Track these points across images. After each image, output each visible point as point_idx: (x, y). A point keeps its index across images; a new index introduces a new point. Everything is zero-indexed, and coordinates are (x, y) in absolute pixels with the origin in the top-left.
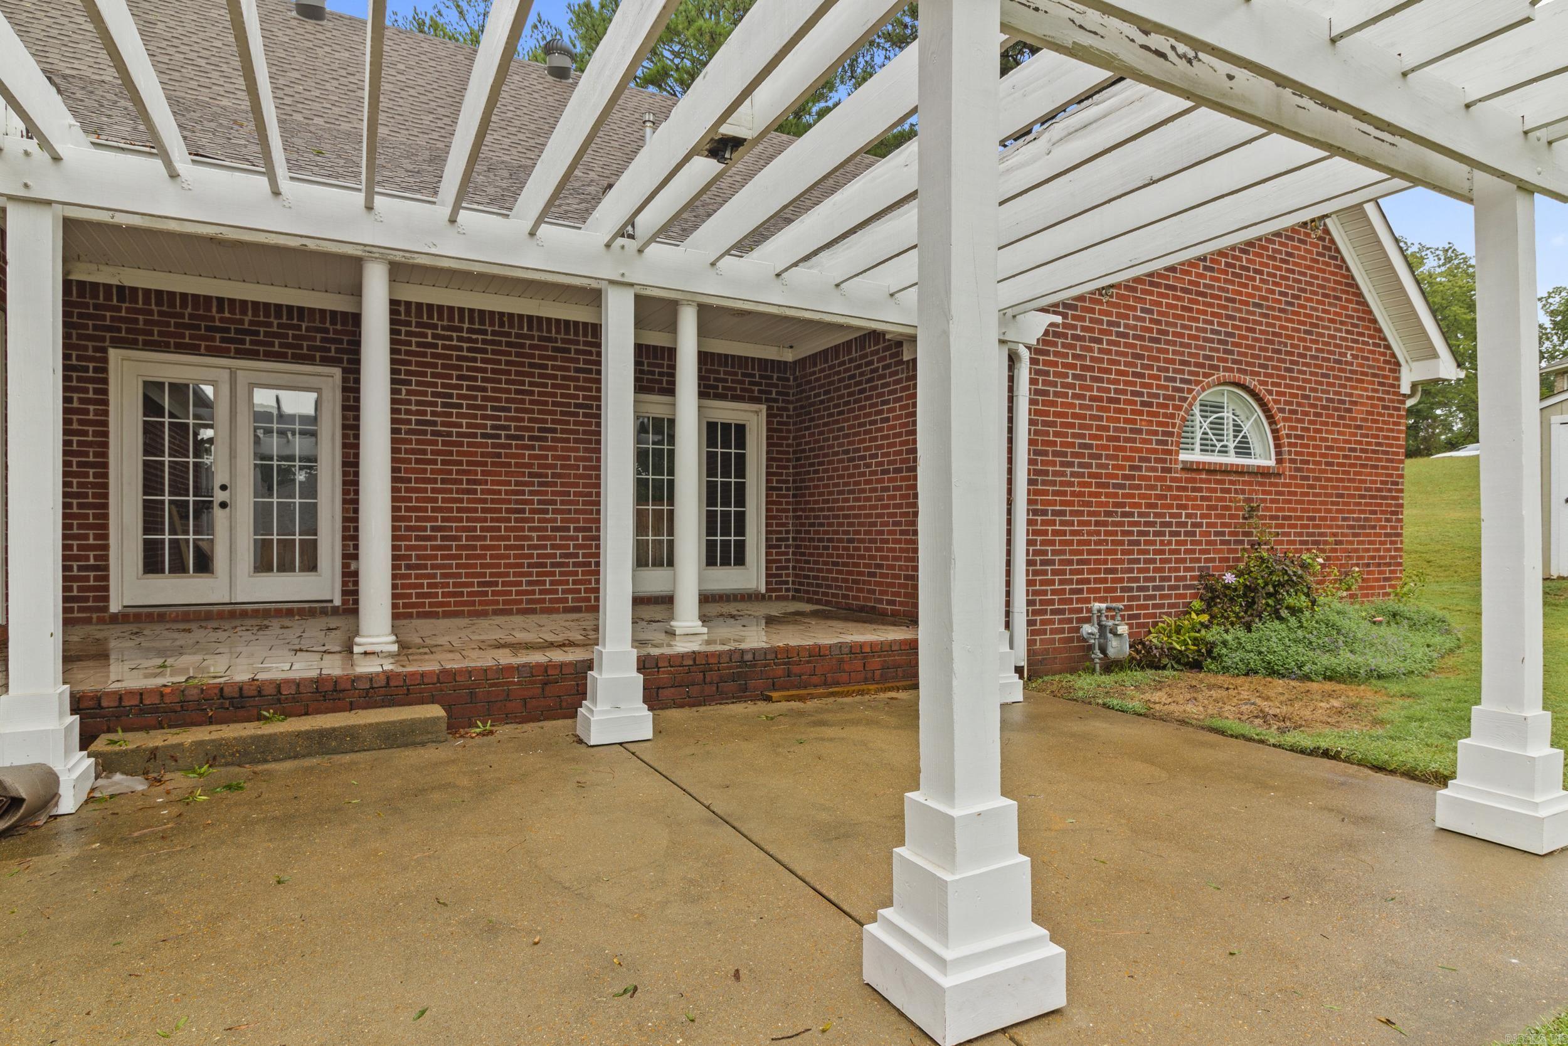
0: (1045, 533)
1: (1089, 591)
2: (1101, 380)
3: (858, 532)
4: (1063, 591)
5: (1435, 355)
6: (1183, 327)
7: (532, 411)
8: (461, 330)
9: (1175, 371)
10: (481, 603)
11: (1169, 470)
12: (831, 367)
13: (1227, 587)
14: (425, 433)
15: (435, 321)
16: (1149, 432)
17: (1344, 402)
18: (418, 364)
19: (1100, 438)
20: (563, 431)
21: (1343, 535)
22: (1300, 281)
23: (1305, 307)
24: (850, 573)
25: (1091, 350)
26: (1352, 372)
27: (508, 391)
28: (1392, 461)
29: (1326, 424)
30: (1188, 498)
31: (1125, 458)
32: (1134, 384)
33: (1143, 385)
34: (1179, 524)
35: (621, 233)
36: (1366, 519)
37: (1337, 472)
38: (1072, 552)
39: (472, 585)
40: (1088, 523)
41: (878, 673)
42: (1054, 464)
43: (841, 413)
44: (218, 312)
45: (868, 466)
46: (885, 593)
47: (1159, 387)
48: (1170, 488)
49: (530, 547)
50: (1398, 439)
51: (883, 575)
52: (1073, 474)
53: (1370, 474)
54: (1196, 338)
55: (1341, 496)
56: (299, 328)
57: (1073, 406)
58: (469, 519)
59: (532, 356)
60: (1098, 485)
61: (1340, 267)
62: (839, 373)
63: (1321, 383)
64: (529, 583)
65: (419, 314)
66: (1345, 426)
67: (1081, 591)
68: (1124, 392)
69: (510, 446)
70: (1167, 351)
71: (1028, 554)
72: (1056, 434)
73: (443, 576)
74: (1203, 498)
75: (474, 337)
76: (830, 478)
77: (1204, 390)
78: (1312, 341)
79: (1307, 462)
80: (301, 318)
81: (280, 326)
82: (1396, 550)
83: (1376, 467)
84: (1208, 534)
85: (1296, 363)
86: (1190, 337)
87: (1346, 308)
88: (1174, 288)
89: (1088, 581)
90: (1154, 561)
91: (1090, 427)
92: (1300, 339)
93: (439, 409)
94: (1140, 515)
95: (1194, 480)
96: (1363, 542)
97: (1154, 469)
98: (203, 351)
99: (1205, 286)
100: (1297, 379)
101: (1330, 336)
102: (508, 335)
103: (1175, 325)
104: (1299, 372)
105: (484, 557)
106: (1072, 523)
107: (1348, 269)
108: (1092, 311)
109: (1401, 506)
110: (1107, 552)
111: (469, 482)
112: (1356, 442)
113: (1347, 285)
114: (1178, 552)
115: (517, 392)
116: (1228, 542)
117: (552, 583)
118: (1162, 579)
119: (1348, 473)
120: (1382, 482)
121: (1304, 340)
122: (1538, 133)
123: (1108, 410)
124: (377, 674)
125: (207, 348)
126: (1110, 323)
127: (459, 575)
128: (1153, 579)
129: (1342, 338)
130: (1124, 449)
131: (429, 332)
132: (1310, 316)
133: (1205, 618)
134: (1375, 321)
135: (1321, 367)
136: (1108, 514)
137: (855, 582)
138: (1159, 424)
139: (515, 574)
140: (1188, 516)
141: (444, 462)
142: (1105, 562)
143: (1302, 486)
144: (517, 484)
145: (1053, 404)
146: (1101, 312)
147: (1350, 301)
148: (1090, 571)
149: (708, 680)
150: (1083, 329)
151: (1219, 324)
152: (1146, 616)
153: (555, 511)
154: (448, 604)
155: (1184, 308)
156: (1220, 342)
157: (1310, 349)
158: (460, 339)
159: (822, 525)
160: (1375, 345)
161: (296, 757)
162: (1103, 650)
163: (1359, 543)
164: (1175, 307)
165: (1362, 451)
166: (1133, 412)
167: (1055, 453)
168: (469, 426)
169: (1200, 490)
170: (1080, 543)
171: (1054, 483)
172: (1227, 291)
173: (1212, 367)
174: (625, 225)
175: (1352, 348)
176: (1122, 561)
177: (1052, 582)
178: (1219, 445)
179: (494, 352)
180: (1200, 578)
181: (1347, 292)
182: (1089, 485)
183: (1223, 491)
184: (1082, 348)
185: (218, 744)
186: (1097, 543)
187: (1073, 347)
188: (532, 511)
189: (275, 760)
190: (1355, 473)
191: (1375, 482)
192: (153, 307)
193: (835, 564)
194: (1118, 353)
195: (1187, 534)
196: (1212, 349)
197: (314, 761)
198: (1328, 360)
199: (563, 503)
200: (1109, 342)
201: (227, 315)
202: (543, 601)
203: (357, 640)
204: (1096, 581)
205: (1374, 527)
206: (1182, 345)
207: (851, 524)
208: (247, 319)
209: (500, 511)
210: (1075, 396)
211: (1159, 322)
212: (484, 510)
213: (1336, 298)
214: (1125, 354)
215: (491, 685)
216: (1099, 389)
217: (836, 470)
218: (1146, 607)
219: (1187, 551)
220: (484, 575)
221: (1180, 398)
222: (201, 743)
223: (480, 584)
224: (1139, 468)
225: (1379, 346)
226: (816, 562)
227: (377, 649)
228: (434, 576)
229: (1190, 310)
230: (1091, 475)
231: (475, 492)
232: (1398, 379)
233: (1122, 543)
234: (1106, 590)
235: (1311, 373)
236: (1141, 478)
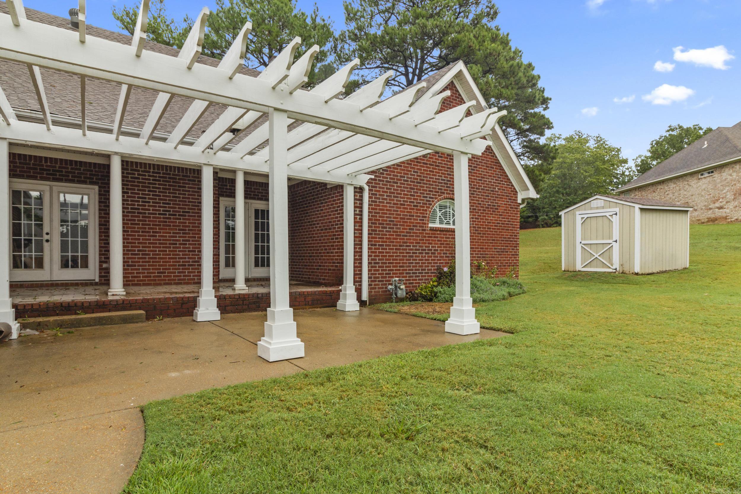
0: (376, 252)
1: (393, 274)
2: (398, 197)
3: (313, 253)
4: (383, 274)
5: (528, 189)
6: (430, 178)
7: (180, 205)
8: (149, 172)
9: (427, 194)
10: (158, 280)
11: (425, 230)
12: (304, 189)
13: (445, 272)
14: (135, 213)
15: (139, 168)
16: (416, 216)
17: (495, 206)
18: (131, 185)
19: (397, 218)
20: (193, 213)
21: (495, 254)
22: (477, 161)
23: (479, 171)
24: (310, 269)
25: (393, 186)
26: (498, 195)
27: (170, 196)
28: (514, 227)
29: (488, 214)
30: (432, 240)
31: (407, 226)
32: (411, 199)
33: (414, 199)
34: (429, 250)
35: (208, 148)
36: (504, 249)
37: (492, 231)
38: (386, 260)
39: (155, 273)
40: (393, 249)
41: (310, 302)
42: (379, 227)
43: (307, 207)
44: (45, 163)
45: (316, 227)
46: (322, 276)
47: (420, 200)
48: (425, 237)
49: (179, 258)
50: (517, 219)
51: (322, 269)
52: (386, 231)
53: (506, 232)
54: (435, 182)
55: (494, 240)
56: (80, 170)
57: (386, 206)
58: (153, 247)
59: (180, 183)
60: (396, 235)
61: (493, 156)
62: (306, 191)
63: (486, 199)
64: (179, 272)
65: (132, 166)
66: (495, 214)
67: (390, 274)
68: (407, 202)
69: (170, 218)
70: (424, 187)
71: (369, 260)
72: (380, 217)
73: (143, 269)
74: (438, 241)
75: (155, 175)
76: (304, 232)
77: (438, 201)
78: (482, 183)
79: (480, 228)
80: (81, 166)
81: (72, 169)
82: (516, 260)
83: (508, 230)
84: (440, 253)
85: (476, 191)
86: (433, 182)
87: (496, 171)
88: (426, 164)
89: (393, 270)
90: (419, 263)
91: (393, 214)
92: (477, 183)
93: (140, 203)
94: (413, 246)
95: (435, 234)
96: (503, 257)
97: (419, 230)
98: (38, 178)
99: (439, 163)
100: (476, 197)
101: (489, 182)
102: (170, 174)
103: (427, 177)
104: (477, 194)
105: (160, 262)
106: (386, 249)
107: (496, 157)
108: (394, 172)
109: (518, 244)
110: (400, 260)
111: (153, 232)
112: (500, 221)
113: (496, 163)
114: (428, 260)
115: (173, 197)
116: (448, 257)
117: (188, 272)
118: (422, 270)
119: (497, 232)
120: (510, 235)
121: (479, 183)
122: (466, 138)
123: (400, 208)
124: (119, 300)
125: (40, 177)
126: (401, 176)
127: (149, 269)
128: (419, 270)
129: (494, 182)
130: (407, 222)
131: (136, 173)
132: (481, 174)
133: (435, 284)
134: (507, 176)
135: (486, 193)
136: (400, 246)
137: (312, 272)
138: (421, 213)
139: (173, 269)
140: (432, 247)
141: (142, 224)
142: (400, 263)
143: (478, 236)
144: (173, 233)
145: (379, 206)
146: (397, 172)
147: (497, 169)
148: (393, 267)
149: (244, 303)
150: (390, 178)
151: (445, 177)
152: (416, 283)
153: (189, 244)
154: (145, 280)
155: (430, 171)
156: (445, 183)
157: (481, 186)
158: (149, 176)
159: (301, 250)
160: (507, 185)
161: (90, 326)
162: (396, 294)
163: (501, 257)
164: (427, 171)
165: (502, 224)
166: (410, 209)
167: (379, 224)
168: (153, 210)
169: (437, 237)
170: (389, 256)
171: (379, 234)
172: (448, 165)
173: (441, 193)
174: (209, 145)
175: (498, 186)
176: (406, 263)
177: (378, 270)
178: (445, 221)
179: (163, 181)
180: (437, 269)
181: (496, 166)
182: (393, 235)
183: (446, 238)
184: (390, 185)
185: (62, 321)
186: (396, 256)
187: (387, 185)
188: (180, 244)
189: (83, 327)
190: (500, 232)
191: (508, 235)
192: (17, 160)
193: (306, 266)
194: (404, 187)
195: (432, 253)
196: (441, 186)
197: (98, 327)
198: (489, 190)
199: (193, 241)
200: (401, 183)
201: (49, 164)
202: (185, 279)
203: (109, 290)
204: (396, 270)
205: (507, 252)
206: (430, 184)
207: (311, 250)
208: (57, 166)
209: (166, 244)
210: (387, 203)
211: (420, 176)
212: (160, 244)
213: (491, 167)
214: (407, 188)
215: (162, 304)
216: (397, 200)
217: (305, 229)
218: (416, 280)
219: (432, 260)
220: (160, 269)
221: (429, 204)
222: (57, 320)
223: (158, 273)
224: (413, 229)
225: (509, 185)
226: (299, 265)
227: (118, 293)
228: (139, 269)
229: (433, 172)
230: (393, 232)
231: (156, 236)
232: (517, 197)
233: (406, 256)
234: (400, 273)
235: (482, 195)
236: (413, 233)
